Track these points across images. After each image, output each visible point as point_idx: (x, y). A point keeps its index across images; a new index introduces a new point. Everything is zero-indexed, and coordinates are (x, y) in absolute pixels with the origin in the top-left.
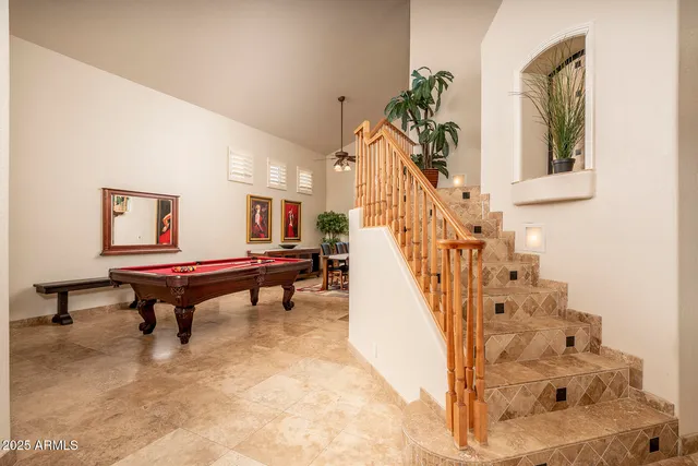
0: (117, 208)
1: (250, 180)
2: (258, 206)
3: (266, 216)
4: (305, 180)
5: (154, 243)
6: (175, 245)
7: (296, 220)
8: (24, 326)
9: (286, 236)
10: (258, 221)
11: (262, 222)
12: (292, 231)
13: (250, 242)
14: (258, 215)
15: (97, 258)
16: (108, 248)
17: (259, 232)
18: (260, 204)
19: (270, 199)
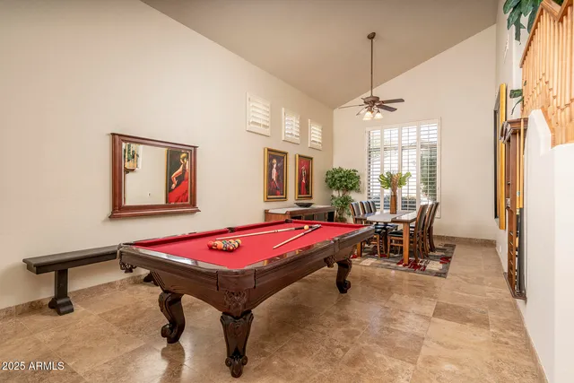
0: (128, 165)
1: (267, 132)
2: (275, 161)
3: (282, 171)
4: (315, 133)
5: (163, 202)
6: (193, 204)
7: (308, 176)
8: (11, 315)
9: (300, 193)
10: (274, 177)
11: (278, 177)
12: (305, 188)
13: (268, 200)
14: (274, 171)
15: (105, 221)
16: (119, 210)
17: (275, 190)
18: (276, 158)
19: (286, 154)
